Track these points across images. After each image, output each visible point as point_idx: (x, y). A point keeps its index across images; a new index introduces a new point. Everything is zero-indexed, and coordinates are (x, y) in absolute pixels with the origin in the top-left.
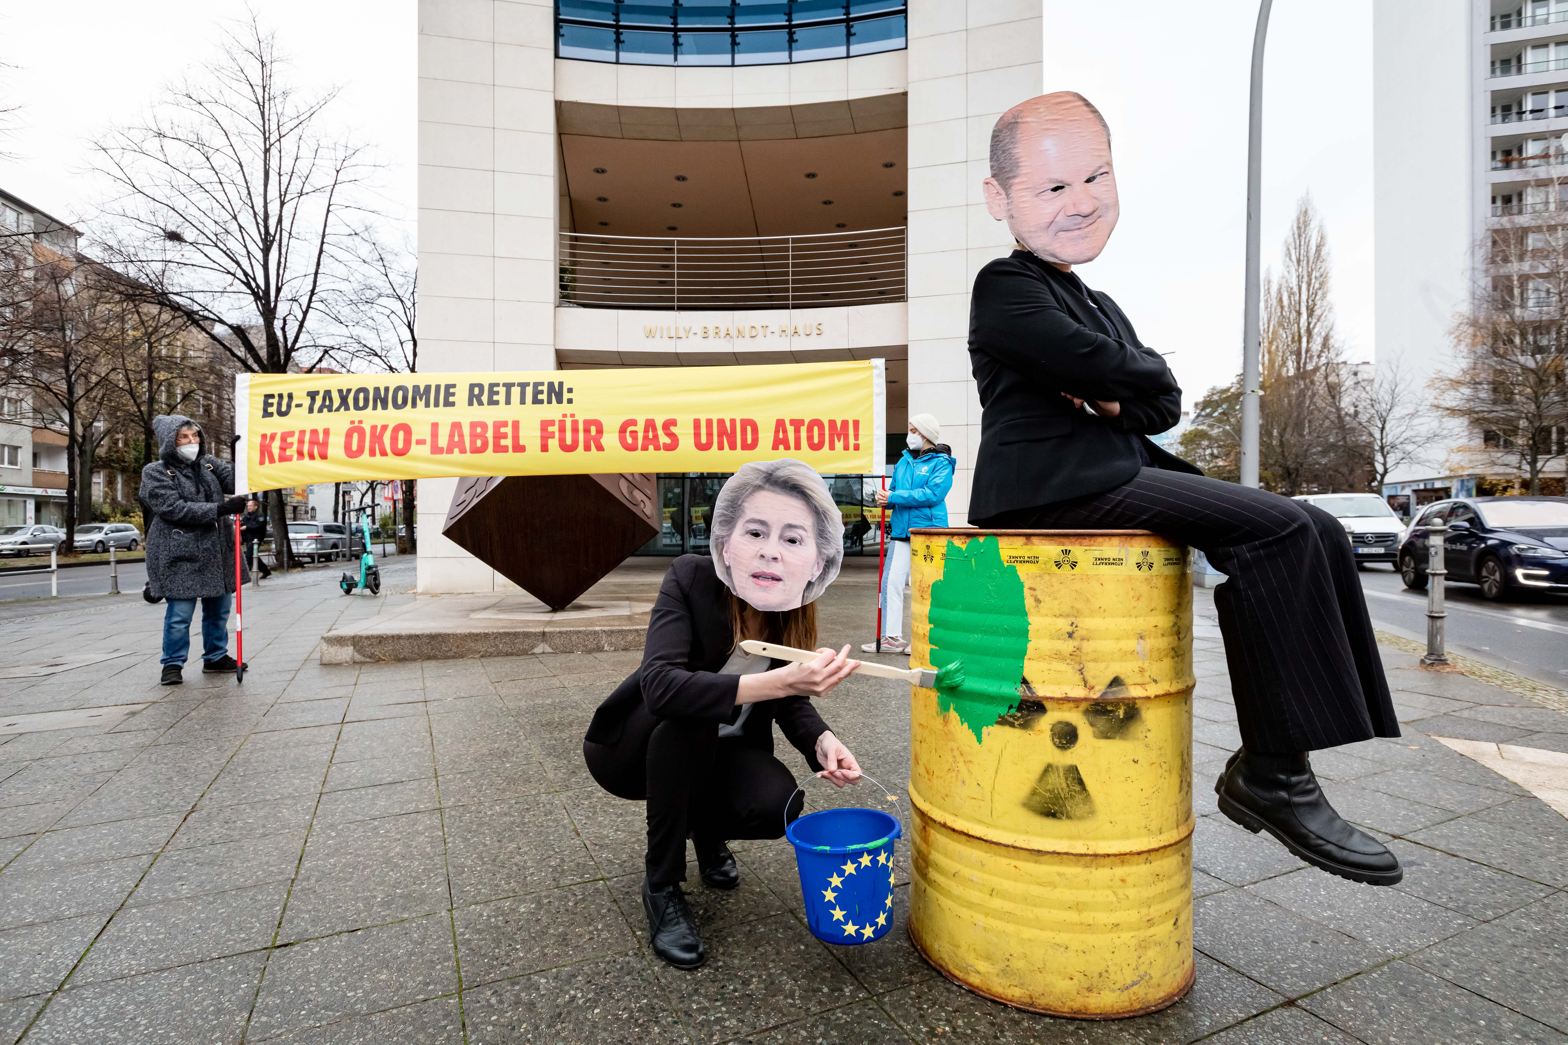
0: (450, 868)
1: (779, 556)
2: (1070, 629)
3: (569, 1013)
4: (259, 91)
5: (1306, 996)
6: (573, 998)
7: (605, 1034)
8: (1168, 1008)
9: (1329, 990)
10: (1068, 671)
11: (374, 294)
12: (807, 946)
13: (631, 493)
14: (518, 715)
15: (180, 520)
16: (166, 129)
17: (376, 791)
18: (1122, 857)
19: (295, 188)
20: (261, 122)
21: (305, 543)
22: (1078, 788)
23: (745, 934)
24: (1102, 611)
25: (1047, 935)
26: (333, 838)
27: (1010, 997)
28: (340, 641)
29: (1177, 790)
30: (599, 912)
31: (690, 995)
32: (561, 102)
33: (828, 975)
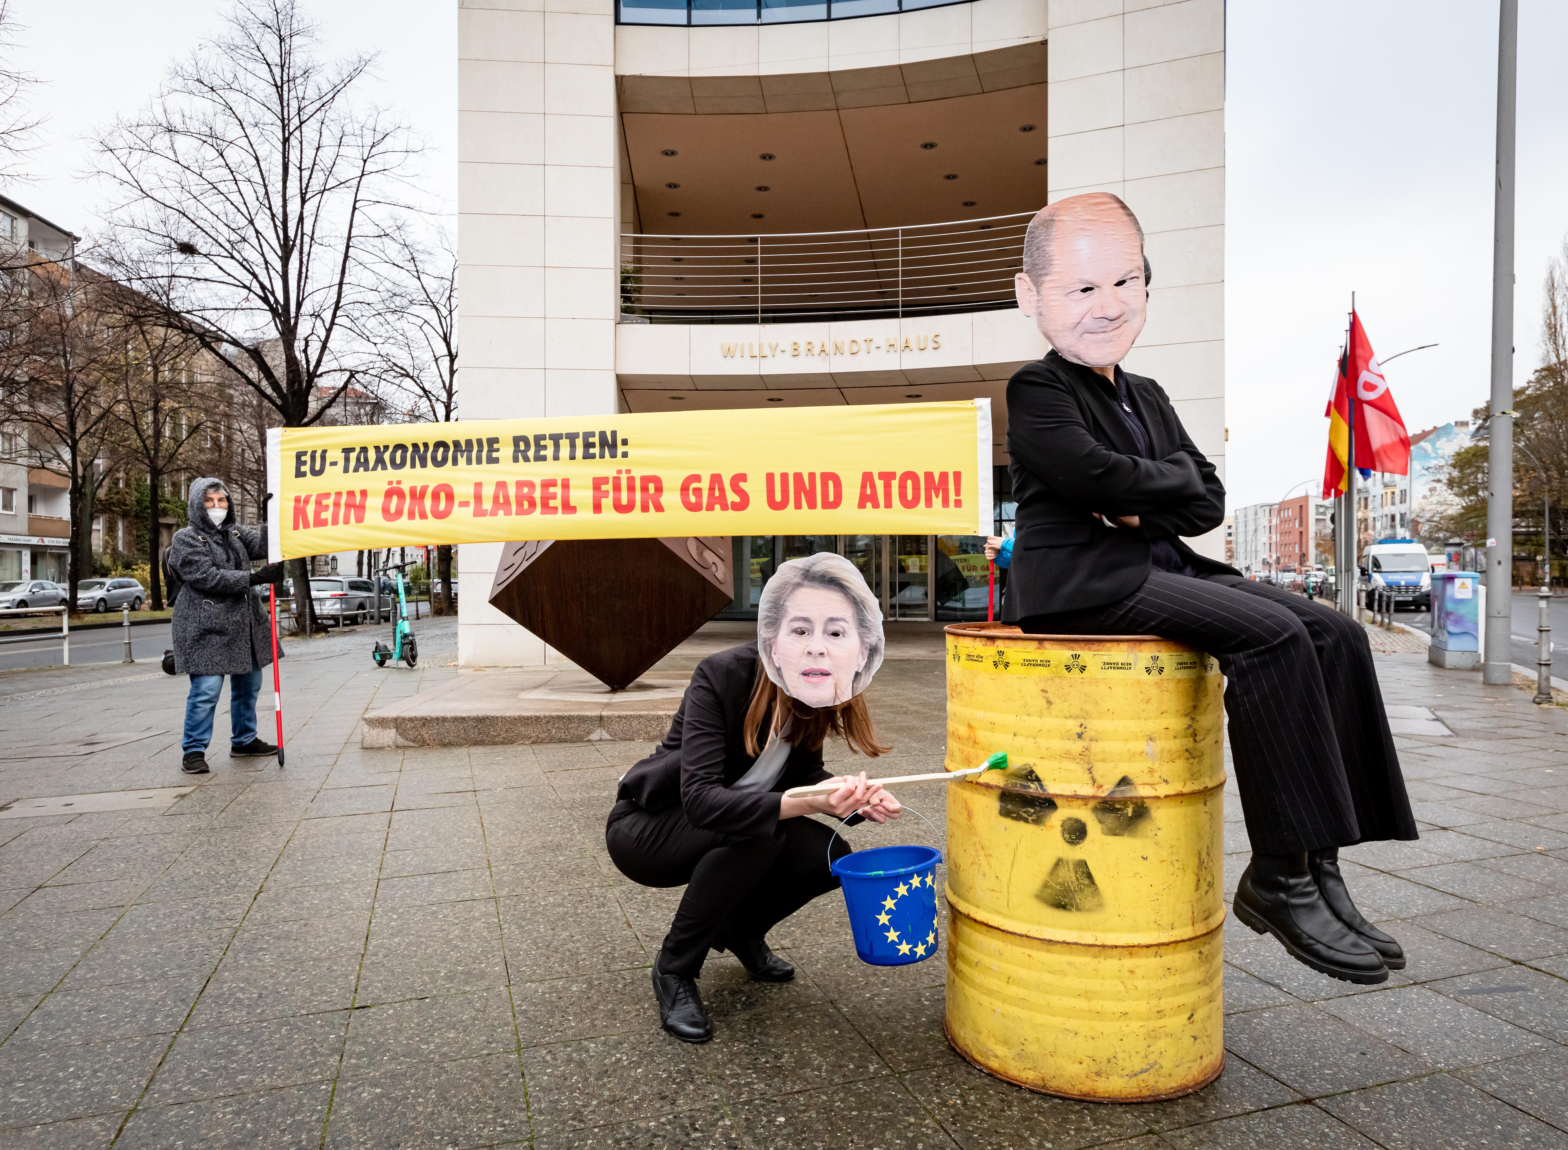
0: (507, 951)
1: (824, 651)
2: (1079, 730)
3: (615, 1071)
4: (277, 71)
5: (1326, 1097)
6: (619, 1060)
7: (645, 1088)
8: (1179, 1098)
9: (1354, 1093)
10: (1078, 769)
11: (405, 302)
12: (840, 1032)
13: (701, 554)
14: (572, 808)
15: (213, 588)
16: (178, 124)
17: (431, 878)
18: (1131, 949)
19: (316, 185)
20: (279, 109)
21: (328, 603)
22: (1087, 882)
23: (783, 1019)
24: (1110, 713)
25: (1058, 1021)
26: (395, 920)
27: (1024, 1080)
28: (381, 723)
29: (1193, 888)
30: (646, 994)
31: (725, 1064)
32: (622, 77)
33: (856, 1055)
